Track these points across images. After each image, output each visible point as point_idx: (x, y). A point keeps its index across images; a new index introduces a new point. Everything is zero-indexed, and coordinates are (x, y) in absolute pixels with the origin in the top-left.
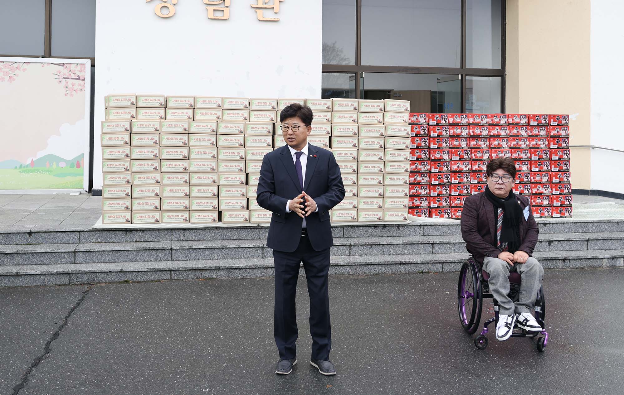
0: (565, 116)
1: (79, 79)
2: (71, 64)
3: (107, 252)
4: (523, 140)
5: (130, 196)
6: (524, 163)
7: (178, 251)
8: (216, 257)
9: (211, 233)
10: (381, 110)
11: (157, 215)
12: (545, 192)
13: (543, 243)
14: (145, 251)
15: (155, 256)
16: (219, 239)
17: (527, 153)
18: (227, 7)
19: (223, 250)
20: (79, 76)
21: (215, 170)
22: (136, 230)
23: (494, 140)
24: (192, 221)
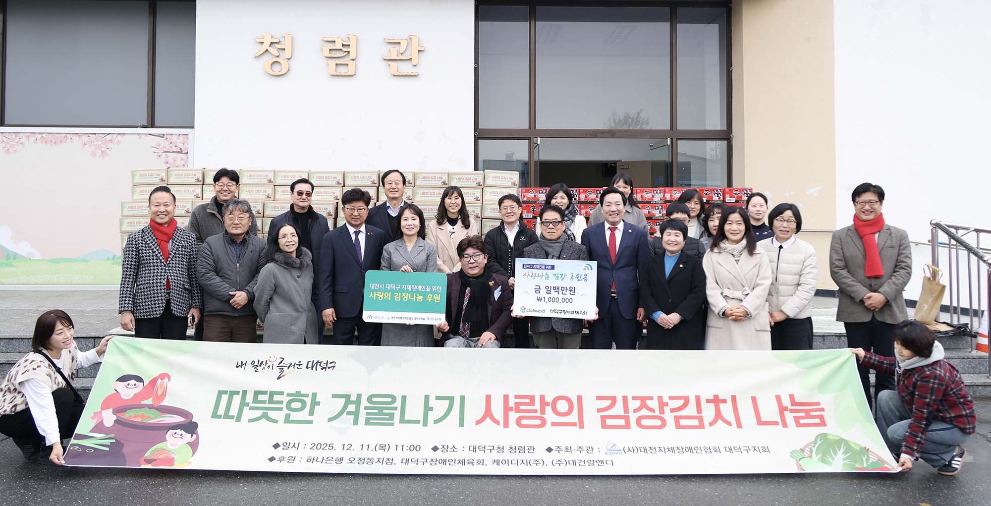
0: (746, 191)
1: (181, 152)
2: (172, 134)
10: (479, 185)
18: (353, 60)
20: (181, 149)
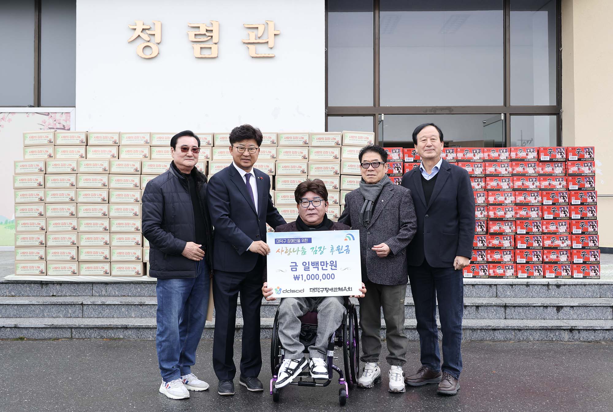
0: (588, 149)
1: (64, 129)
2: (56, 113)
3: (11, 306)
4: (531, 180)
5: (44, 245)
6: (533, 209)
7: (90, 306)
8: (133, 315)
9: (137, 289)
10: (338, 144)
11: (74, 267)
12: (562, 245)
13: (549, 309)
14: (53, 306)
15: (64, 312)
16: (146, 295)
17: (537, 195)
18: (216, 44)
19: (141, 307)
20: (64, 126)
21: (138, 215)
22: (53, 283)
23: (491, 180)
24: (113, 273)
